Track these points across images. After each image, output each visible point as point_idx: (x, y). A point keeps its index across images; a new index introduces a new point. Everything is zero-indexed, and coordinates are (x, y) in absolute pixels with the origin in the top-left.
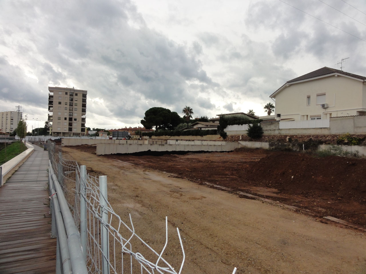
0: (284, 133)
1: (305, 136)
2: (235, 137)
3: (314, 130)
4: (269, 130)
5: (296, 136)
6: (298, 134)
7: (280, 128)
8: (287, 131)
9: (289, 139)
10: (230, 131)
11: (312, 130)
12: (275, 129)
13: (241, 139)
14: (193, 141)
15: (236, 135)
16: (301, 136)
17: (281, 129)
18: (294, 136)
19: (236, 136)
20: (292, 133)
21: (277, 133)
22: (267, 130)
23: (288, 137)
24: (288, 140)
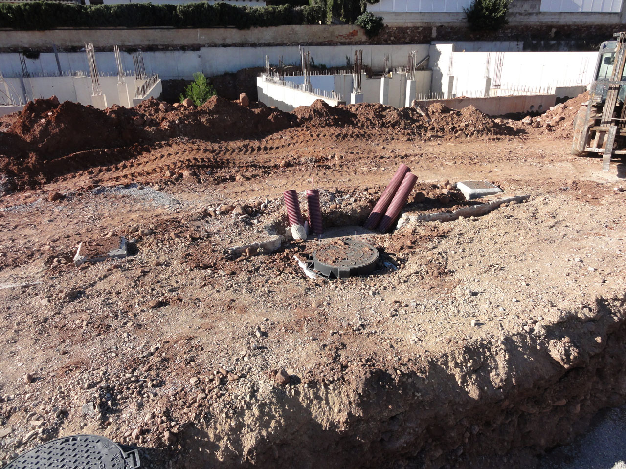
0: (547, 20)
1: (583, 27)
2: (412, 31)
3: (600, 16)
4: (517, 13)
5: (569, 26)
6: (575, 22)
7: (541, 11)
8: (556, 17)
9: (555, 33)
10: (397, 14)
11: (597, 16)
12: (530, 11)
13: (434, 34)
14: (196, 48)
15: (418, 25)
16: (578, 26)
17: (544, 13)
18: (566, 28)
19: (417, 28)
20: (563, 20)
21: (534, 20)
22: (512, 14)
23: (554, 30)
24: (553, 35)
